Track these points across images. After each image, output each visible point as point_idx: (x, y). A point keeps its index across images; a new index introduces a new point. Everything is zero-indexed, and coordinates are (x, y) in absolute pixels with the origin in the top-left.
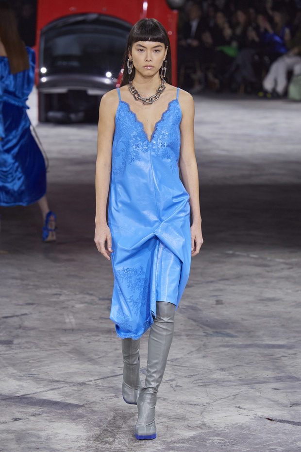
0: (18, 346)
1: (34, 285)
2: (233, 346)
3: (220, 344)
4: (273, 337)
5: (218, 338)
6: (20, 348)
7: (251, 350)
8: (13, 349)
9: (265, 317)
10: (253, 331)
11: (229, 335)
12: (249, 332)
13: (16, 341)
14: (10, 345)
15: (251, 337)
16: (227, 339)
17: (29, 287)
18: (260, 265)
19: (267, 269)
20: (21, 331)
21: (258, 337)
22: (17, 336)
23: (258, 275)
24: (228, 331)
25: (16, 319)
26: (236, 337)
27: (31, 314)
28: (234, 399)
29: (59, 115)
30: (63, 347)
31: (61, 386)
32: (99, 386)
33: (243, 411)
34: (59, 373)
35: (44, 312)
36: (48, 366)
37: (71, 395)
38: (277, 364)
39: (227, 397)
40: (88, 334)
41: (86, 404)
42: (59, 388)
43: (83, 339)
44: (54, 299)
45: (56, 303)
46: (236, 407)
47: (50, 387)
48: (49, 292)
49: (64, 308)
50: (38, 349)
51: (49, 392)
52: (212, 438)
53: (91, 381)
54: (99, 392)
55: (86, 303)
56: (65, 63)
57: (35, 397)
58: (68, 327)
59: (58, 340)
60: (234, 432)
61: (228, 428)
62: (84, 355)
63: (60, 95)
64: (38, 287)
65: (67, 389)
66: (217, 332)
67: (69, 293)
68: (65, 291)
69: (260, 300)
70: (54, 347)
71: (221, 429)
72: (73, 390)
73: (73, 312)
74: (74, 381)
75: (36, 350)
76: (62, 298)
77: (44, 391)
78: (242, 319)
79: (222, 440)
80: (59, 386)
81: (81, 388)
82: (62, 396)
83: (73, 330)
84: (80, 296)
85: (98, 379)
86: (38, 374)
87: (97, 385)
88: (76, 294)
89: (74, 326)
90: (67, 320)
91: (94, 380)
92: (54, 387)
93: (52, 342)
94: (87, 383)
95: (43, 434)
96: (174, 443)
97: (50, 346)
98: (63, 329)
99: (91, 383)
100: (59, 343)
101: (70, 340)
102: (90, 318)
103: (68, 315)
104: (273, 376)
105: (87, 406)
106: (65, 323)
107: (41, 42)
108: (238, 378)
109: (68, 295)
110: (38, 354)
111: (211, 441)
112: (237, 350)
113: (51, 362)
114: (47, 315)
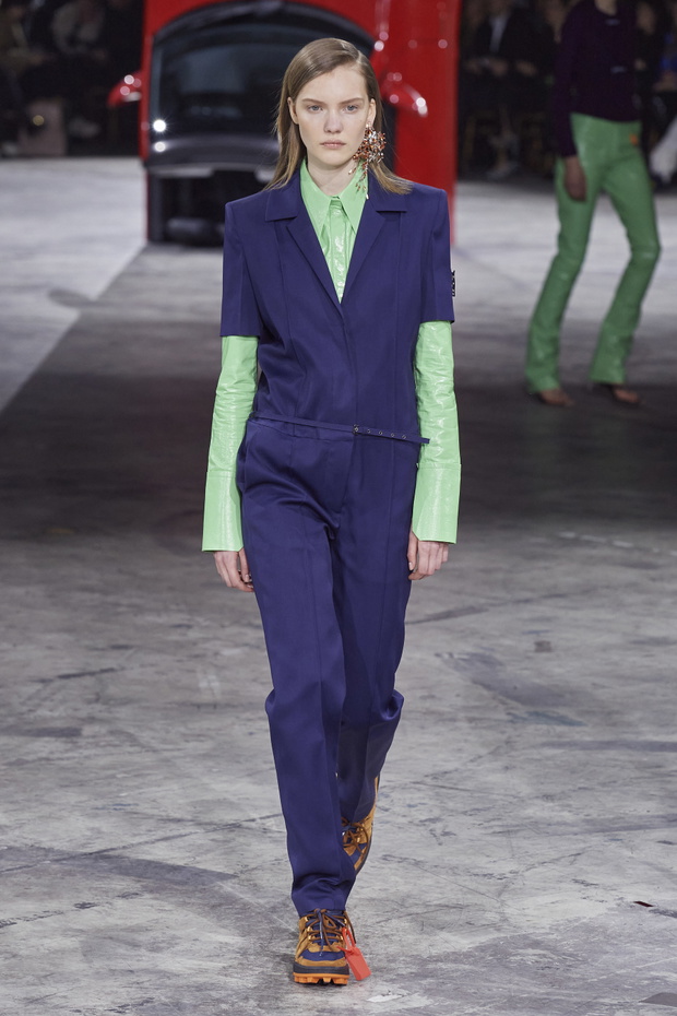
0: (91, 740)
1: (130, 606)
2: (572, 745)
3: (544, 740)
4: (662, 726)
5: (539, 726)
6: (97, 745)
7: (612, 753)
8: (80, 747)
9: (645, 680)
10: (617, 712)
11: (563, 721)
12: (610, 713)
13: (87, 730)
14: (75, 739)
15: (614, 725)
16: (560, 729)
17: (121, 609)
18: (634, 566)
19: (652, 573)
20: (98, 707)
21: (629, 724)
22: (91, 720)
23: (633, 587)
24: (562, 711)
25: (88, 681)
26: (579, 724)
27: (123, 669)
28: (572, 863)
29: (192, 226)
30: (191, 745)
31: (187, 831)
32: (270, 831)
33: (592, 892)
34: (181, 801)
35: (152, 665)
36: (159, 786)
37: (208, 851)
38: (669, 786)
39: (557, 860)
40: (248, 715)
41: (242, 872)
42: (181, 836)
43: (236, 727)
44: (174, 637)
45: (179, 645)
46: (576, 881)
47: (160, 834)
48: (163, 619)
49: (197, 656)
50: (137, 749)
51: (159, 844)
52: (520, 951)
53: (253, 820)
54: (272, 846)
55: (246, 645)
56: (206, 111)
57: (128, 855)
58: (206, 698)
59: (182, 729)
60: (572, 937)
61: (557, 930)
62: (238, 762)
63: (197, 182)
64: (139, 610)
65: (199, 837)
66: (537, 714)
67: (207, 623)
68: (200, 620)
69: (635, 642)
70: (172, 742)
71: (542, 931)
72: (213, 840)
73: (216, 666)
74: (216, 820)
75: (132, 749)
76: (193, 634)
77: (147, 843)
78: (594, 684)
79: (544, 956)
80: (183, 832)
81: (232, 835)
82: (188, 854)
83: (215, 706)
84: (234, 630)
85: (268, 817)
86: (137, 805)
87: (265, 831)
88: (223, 626)
89: (219, 697)
90: (203, 685)
91: (261, 818)
92: (170, 834)
93: (168, 732)
94: (245, 824)
95: (142, 938)
96: (437, 961)
97: (164, 741)
98: (193, 705)
99: (253, 825)
100: (184, 735)
101: (209, 729)
102: (255, 680)
103: (205, 673)
104: (661, 813)
105: (243, 877)
106: (198, 690)
107: (154, 63)
108: (582, 816)
109: (207, 627)
110: (136, 758)
111: (519, 958)
112: (581, 755)
113: (166, 778)
114: (157, 673)
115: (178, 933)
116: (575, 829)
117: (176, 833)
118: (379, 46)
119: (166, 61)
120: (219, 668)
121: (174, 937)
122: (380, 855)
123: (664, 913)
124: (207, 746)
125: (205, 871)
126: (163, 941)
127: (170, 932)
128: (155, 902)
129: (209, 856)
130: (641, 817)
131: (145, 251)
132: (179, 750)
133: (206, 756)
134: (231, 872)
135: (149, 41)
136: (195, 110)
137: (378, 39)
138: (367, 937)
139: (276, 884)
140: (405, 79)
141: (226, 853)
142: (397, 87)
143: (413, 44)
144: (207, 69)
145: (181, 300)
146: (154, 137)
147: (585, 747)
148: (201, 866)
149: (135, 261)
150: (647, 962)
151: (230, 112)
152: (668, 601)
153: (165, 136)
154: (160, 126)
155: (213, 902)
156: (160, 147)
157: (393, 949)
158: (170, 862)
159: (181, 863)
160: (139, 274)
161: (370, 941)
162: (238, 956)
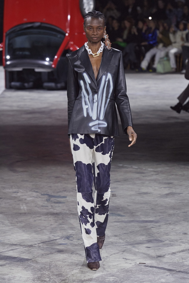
1: (2, 187)
2: (122, 221)
3: (114, 220)
4: (146, 216)
5: (113, 217)
7: (133, 224)
9: (141, 204)
10: (134, 213)
11: (119, 215)
12: (132, 213)
15: (133, 216)
16: (119, 217)
18: (138, 173)
19: (143, 175)
21: (137, 216)
23: (138, 179)
24: (119, 213)
26: (124, 216)
27: (0, 204)
28: (122, 253)
29: (17, 84)
30: (19, 224)
31: (18, 247)
32: (41, 247)
33: (128, 261)
34: (16, 240)
35: (8, 203)
36: (10, 236)
37: (24, 253)
38: (148, 232)
39: (118, 253)
40: (34, 216)
41: (33, 258)
42: (16, 249)
43: (31, 219)
44: (14, 195)
45: (15, 197)
46: (124, 258)
47: (11, 248)
48: (11, 190)
49: (20, 200)
50: (4, 226)
51: (10, 251)
52: (109, 278)
53: (36, 244)
54: (41, 251)
55: (33, 197)
56: (21, 53)
57: (2, 254)
58: (23, 211)
59: (16, 220)
60: (123, 273)
61: (118, 272)
62: (31, 229)
63: (18, 72)
64: (4, 188)
65: (22, 249)
66: (112, 213)
67: (23, 191)
68: (21, 190)
69: (139, 194)
70: (13, 224)
71: (114, 272)
72: (25, 250)
73: (25, 203)
74: (26, 245)
75: (2, 226)
76: (19, 194)
77: (7, 251)
78: (128, 205)
79: (115, 279)
80: (17, 248)
81: (30, 248)
82: (18, 254)
83: (25, 214)
84: (30, 193)
85: (40, 243)
86: (4, 241)
87: (39, 247)
88: (27, 192)
89: (26, 211)
90: (22, 208)
91: (38, 244)
92: (13, 248)
93: (12, 221)
94: (34, 245)
95: (6, 277)
96: (86, 281)
97: (11, 223)
98: (19, 213)
99: (36, 245)
100: (17, 222)
101: (23, 220)
102: (36, 206)
103: (22, 205)
104: (146, 239)
105: (33, 259)
106: (20, 209)
107: (6, 40)
108: (125, 241)
109: (23, 192)
110: (4, 228)
111: (108, 279)
112: (124, 224)
113: (12, 233)
114: (9, 205)
115: (16, 275)
116: (123, 244)
117: (15, 248)
118: (67, 35)
119: (9, 40)
120: (26, 203)
121: (15, 276)
122: (70, 253)
123: (147, 266)
124: (23, 224)
125: (23, 258)
126: (12, 278)
127: (14, 275)
128: (9, 267)
129: (24, 254)
130: (141, 241)
131: (5, 91)
132: (15, 226)
133: (23, 227)
134: (30, 258)
135: (5, 34)
136: (18, 53)
137: (67, 33)
138: (67, 275)
139: (42, 261)
140: (74, 44)
141: (28, 253)
142: (72, 45)
143: (76, 34)
144: (21, 41)
145: (15, 104)
146: (7, 60)
147: (125, 222)
148: (22, 257)
149: (2, 93)
150: (143, 280)
151: (27, 53)
152: (147, 182)
153: (10, 60)
154: (8, 57)
155: (25, 267)
156: (8, 63)
157: (74, 278)
158: (13, 256)
159: (16, 256)
160: (3, 97)
161: (68, 276)
162: (32, 281)
